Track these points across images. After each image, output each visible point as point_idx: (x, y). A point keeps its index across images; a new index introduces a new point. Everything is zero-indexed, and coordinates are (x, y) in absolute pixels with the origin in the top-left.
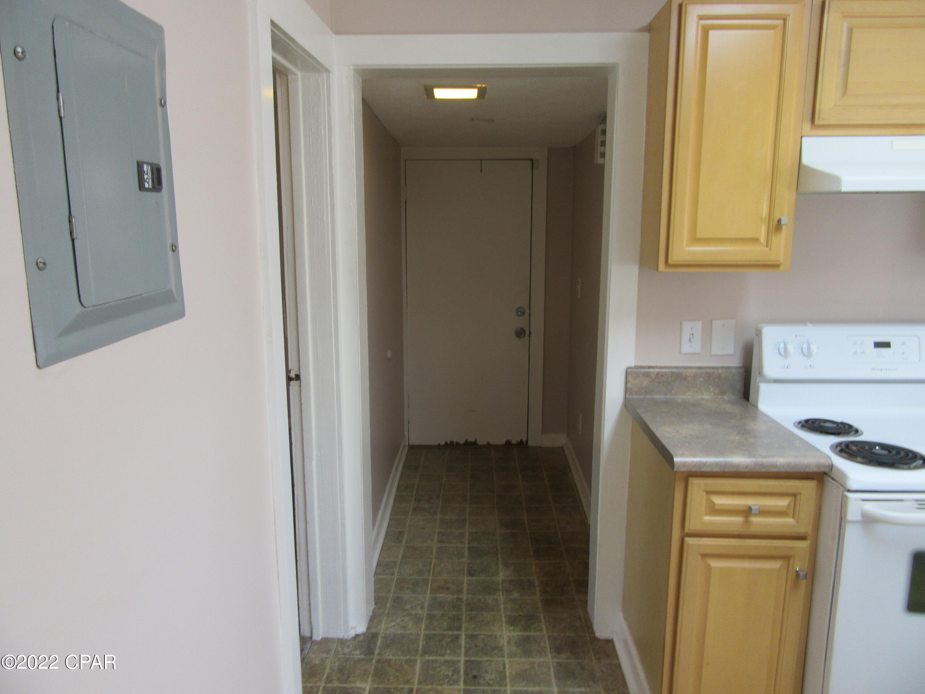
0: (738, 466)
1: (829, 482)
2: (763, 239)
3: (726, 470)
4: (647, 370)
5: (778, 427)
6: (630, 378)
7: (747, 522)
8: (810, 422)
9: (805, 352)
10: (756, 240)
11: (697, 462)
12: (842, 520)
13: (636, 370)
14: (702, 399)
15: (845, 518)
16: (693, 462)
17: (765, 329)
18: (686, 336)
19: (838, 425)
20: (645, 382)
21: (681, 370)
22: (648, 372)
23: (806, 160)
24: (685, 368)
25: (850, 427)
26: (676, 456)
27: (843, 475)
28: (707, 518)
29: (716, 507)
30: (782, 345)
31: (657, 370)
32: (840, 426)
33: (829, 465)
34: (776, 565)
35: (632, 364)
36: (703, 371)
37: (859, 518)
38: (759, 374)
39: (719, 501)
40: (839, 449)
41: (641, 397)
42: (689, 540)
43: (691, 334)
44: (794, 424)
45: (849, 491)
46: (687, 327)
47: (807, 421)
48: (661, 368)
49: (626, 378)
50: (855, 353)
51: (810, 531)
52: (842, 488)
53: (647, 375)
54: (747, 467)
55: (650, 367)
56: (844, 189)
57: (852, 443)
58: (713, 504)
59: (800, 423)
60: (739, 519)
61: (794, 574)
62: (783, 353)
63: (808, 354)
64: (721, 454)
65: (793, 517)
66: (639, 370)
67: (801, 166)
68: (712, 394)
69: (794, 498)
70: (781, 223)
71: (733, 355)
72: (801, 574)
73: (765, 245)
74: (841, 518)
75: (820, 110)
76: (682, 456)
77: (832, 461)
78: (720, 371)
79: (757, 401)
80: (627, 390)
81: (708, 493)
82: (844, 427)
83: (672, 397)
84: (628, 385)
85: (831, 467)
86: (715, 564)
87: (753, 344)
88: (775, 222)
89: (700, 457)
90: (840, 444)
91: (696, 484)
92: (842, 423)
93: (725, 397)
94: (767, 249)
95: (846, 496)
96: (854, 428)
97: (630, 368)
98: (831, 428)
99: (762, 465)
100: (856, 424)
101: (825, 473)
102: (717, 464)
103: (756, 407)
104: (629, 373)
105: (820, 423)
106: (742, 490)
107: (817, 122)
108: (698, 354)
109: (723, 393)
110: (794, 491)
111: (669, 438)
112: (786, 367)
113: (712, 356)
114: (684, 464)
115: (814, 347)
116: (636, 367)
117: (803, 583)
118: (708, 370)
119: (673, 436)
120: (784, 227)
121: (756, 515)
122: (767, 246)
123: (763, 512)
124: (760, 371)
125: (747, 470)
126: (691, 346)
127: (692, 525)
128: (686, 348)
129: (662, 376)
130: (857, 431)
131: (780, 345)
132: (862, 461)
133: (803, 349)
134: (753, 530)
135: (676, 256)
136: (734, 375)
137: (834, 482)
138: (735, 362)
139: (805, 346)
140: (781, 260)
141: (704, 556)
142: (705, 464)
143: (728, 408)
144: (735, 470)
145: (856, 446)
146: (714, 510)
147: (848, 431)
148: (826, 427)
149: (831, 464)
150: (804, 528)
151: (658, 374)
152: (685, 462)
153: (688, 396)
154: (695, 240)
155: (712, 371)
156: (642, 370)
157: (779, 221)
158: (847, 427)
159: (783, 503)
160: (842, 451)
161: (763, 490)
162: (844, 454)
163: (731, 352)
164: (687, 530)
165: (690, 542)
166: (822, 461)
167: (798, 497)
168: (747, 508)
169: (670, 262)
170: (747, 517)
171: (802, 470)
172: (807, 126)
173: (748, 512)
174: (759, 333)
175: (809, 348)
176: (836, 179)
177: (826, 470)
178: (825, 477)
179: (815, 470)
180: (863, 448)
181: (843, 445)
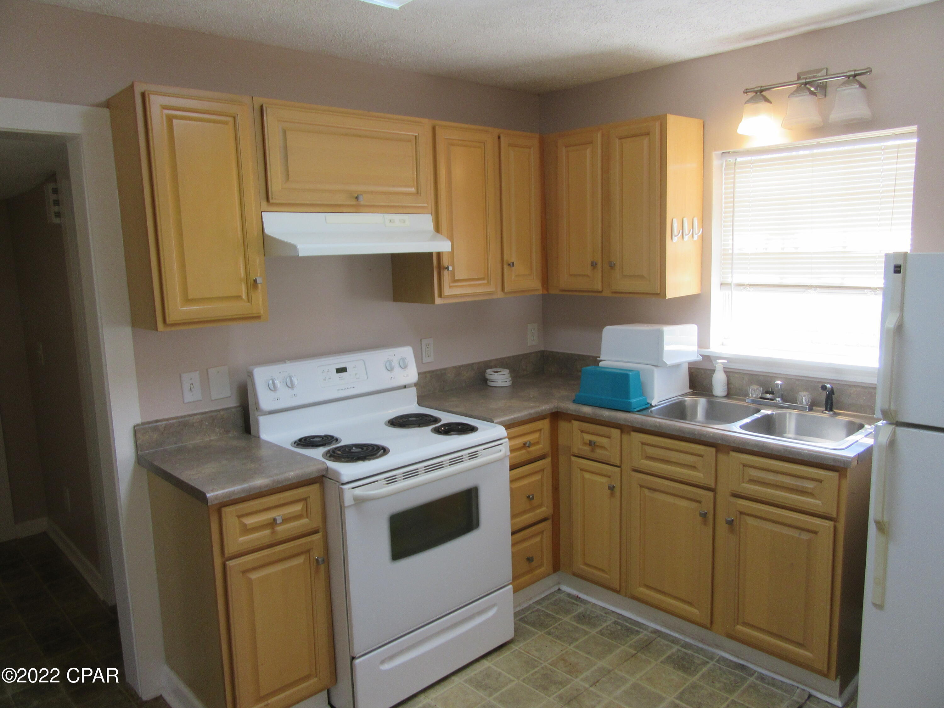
0: (260, 487)
1: (328, 483)
2: (244, 296)
3: (252, 493)
4: (155, 424)
5: (279, 449)
6: (139, 435)
7: (274, 532)
8: (303, 440)
9: (272, 387)
10: (239, 297)
11: (227, 492)
12: (342, 507)
13: (144, 426)
14: (211, 441)
15: (344, 505)
16: (223, 493)
17: (255, 370)
18: (186, 387)
19: (323, 438)
20: (155, 436)
21: (187, 419)
22: (156, 426)
23: (267, 231)
24: (191, 415)
25: (332, 437)
26: (208, 493)
27: (337, 473)
28: (241, 539)
29: (248, 527)
30: (271, 382)
31: (165, 422)
32: (325, 438)
33: (326, 468)
34: (300, 560)
35: (139, 421)
36: (207, 415)
37: (352, 502)
38: (256, 409)
39: (250, 521)
40: (328, 455)
41: (153, 450)
42: (230, 563)
43: (190, 384)
44: (291, 445)
45: (343, 484)
46: (187, 378)
47: (300, 440)
48: (167, 420)
49: (135, 436)
50: (325, 379)
51: (320, 525)
52: (338, 483)
53: (156, 429)
54: (267, 486)
55: (157, 421)
56: (301, 254)
57: (336, 448)
58: (245, 525)
59: (295, 442)
60: (267, 532)
61: (315, 562)
62: (272, 388)
63: (291, 385)
64: (245, 481)
65: (307, 518)
66: (147, 426)
67: (264, 236)
68: (219, 434)
69: (305, 501)
70: (257, 282)
71: (230, 397)
72: (320, 560)
73: (247, 300)
74: (341, 506)
75: (272, 191)
76: (212, 491)
77: (327, 465)
78: (222, 413)
79: (258, 432)
80: (137, 447)
81: (239, 517)
82: (328, 438)
83: (184, 444)
84: (138, 442)
85: (327, 469)
86: (254, 576)
87: (247, 385)
88: (252, 281)
89: (229, 488)
90: (328, 451)
91: (229, 513)
92: (326, 436)
93: (230, 435)
94: (248, 304)
95: (341, 488)
96: (334, 438)
97: (138, 425)
98: (319, 441)
99: (278, 482)
100: (336, 435)
101: (323, 476)
102: (243, 491)
103: (259, 437)
104: (136, 430)
105: (310, 440)
106: (266, 506)
107: (271, 201)
108: (200, 400)
109: (227, 432)
110: (304, 496)
111: (195, 479)
112: (277, 399)
113: (212, 401)
114: (216, 497)
115: (294, 379)
116: (143, 424)
117: (322, 567)
118: (212, 414)
119: (199, 477)
120: (259, 285)
121: (281, 524)
122: (248, 302)
123: (286, 520)
124: (257, 407)
125: (268, 489)
126: (193, 395)
127: (230, 549)
128: (189, 397)
129: (170, 427)
130: (337, 440)
131: (269, 382)
132: (347, 459)
133: (287, 382)
134: (280, 537)
135: (172, 317)
136: (235, 414)
137: (331, 481)
138: (233, 403)
139: (288, 380)
140: (262, 312)
141: (244, 572)
142: (233, 493)
143: (235, 443)
144: (258, 491)
145: (339, 450)
146: (246, 530)
147: (330, 441)
148: (316, 442)
149: (327, 467)
150: (316, 523)
151: (165, 426)
152: (217, 495)
153: (198, 440)
154: (188, 301)
155: (215, 414)
156: (150, 425)
157: (255, 281)
158: (330, 438)
159: (298, 508)
160: (330, 456)
161: (282, 502)
162: (332, 458)
163: (229, 395)
164: (227, 555)
165: (231, 564)
166: (320, 467)
167: (308, 499)
168: (272, 521)
169: (168, 322)
170: (273, 528)
171: (308, 478)
172: (264, 204)
173: (273, 523)
174: (250, 375)
175: (291, 381)
176: (294, 247)
177: (324, 473)
178: (324, 479)
179: (317, 475)
180: (344, 450)
181: (331, 452)
